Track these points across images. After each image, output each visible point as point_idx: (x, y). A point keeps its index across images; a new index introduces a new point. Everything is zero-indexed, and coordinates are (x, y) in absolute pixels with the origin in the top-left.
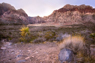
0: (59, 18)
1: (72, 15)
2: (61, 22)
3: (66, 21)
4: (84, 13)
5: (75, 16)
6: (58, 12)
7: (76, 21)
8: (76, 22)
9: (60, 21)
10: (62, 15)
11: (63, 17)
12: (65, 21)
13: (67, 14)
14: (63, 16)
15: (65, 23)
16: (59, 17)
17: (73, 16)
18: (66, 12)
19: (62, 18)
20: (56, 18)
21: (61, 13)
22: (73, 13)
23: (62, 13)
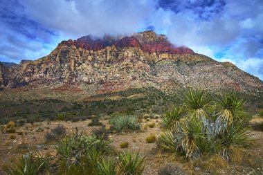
0: (80, 67)
1: (123, 59)
2: (88, 83)
3: (106, 77)
4: (155, 54)
5: (132, 61)
6: (78, 48)
7: (134, 78)
8: (135, 81)
9: (85, 79)
10: (90, 58)
11: (96, 65)
12: (102, 77)
13: (108, 54)
14: (94, 60)
15: (101, 87)
16: (80, 64)
17: (127, 61)
18: (104, 50)
19: (89, 68)
20: (70, 69)
21: (88, 51)
22: (126, 54)
23: (92, 52)
